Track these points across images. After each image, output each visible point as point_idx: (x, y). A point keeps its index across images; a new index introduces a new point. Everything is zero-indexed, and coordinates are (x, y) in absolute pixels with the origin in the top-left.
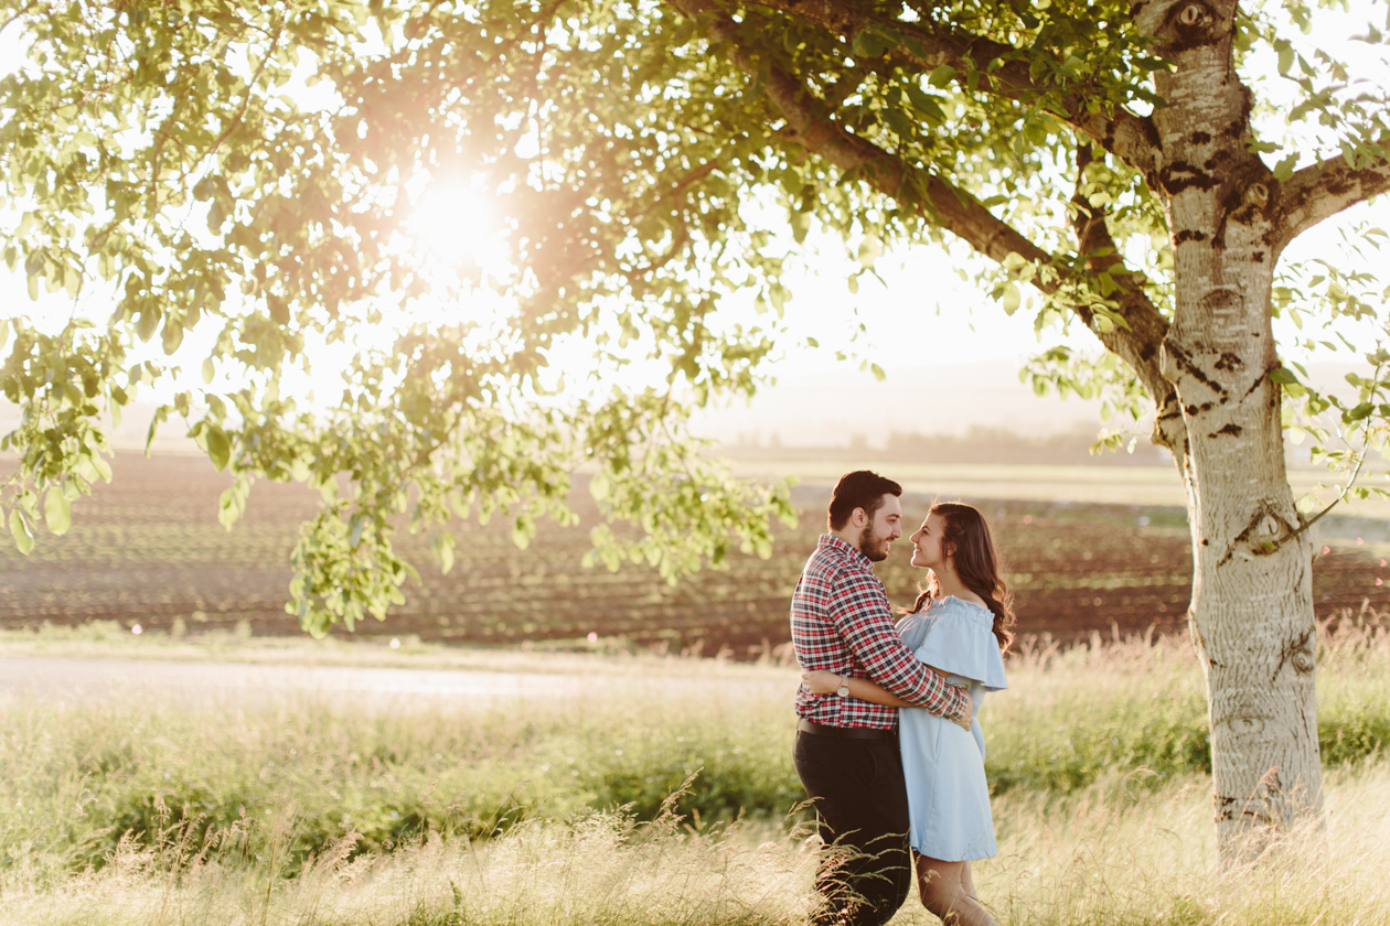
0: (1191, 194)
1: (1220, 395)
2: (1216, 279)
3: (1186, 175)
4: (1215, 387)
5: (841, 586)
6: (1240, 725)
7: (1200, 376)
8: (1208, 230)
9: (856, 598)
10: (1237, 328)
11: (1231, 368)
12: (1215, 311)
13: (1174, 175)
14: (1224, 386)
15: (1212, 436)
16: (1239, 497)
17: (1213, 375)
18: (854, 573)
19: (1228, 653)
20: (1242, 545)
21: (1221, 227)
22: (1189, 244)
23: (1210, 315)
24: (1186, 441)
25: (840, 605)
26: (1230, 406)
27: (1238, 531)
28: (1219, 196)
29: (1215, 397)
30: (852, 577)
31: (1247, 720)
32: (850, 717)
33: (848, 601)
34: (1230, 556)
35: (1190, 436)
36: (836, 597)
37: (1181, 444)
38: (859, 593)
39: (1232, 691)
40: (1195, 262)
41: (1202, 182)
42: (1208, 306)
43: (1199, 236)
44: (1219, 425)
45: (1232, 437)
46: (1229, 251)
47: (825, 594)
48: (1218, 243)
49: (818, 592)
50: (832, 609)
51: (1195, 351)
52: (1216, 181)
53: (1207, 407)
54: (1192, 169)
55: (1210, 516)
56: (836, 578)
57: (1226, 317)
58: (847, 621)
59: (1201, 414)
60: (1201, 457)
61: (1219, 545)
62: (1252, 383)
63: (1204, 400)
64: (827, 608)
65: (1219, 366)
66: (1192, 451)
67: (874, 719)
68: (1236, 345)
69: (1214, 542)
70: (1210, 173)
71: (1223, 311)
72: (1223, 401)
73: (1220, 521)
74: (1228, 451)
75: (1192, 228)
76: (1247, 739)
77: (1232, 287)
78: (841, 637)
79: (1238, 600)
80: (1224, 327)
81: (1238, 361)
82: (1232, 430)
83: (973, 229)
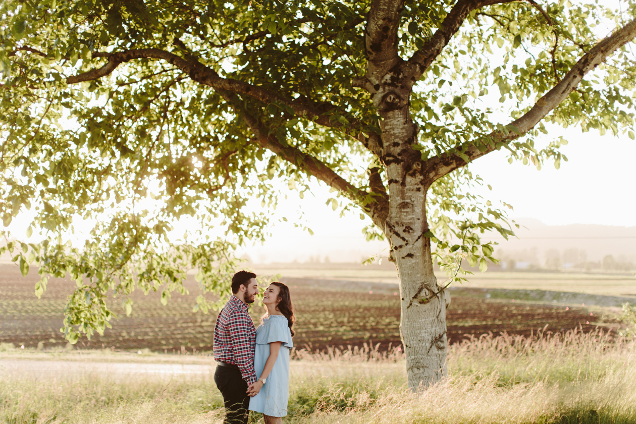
0: (393, 165)
1: (405, 242)
2: (403, 198)
3: (391, 158)
4: (404, 239)
6: (415, 370)
7: (398, 235)
8: (399, 179)
10: (411, 216)
11: (409, 232)
12: (403, 210)
13: (387, 158)
14: (406, 239)
15: (403, 258)
16: (414, 281)
17: (403, 234)
19: (412, 342)
20: (415, 300)
21: (404, 178)
22: (393, 185)
23: (401, 211)
26: (409, 246)
27: (413, 294)
28: (403, 166)
29: (404, 243)
31: (418, 368)
34: (411, 304)
39: (413, 357)
40: (395, 191)
41: (397, 161)
42: (400, 208)
43: (396, 182)
44: (405, 254)
45: (410, 258)
46: (407, 187)
48: (403, 184)
51: (396, 225)
52: (402, 161)
53: (401, 247)
54: (393, 156)
55: (404, 288)
57: (407, 212)
59: (399, 249)
60: (400, 266)
61: (408, 300)
62: (417, 238)
63: (400, 244)
65: (404, 231)
68: (411, 223)
69: (405, 299)
70: (400, 158)
71: (405, 210)
72: (406, 244)
73: (407, 291)
74: (409, 264)
75: (394, 178)
76: (418, 376)
77: (408, 201)
79: (415, 321)
80: (406, 216)
81: (412, 229)
82: (410, 255)
83: (325, 176)
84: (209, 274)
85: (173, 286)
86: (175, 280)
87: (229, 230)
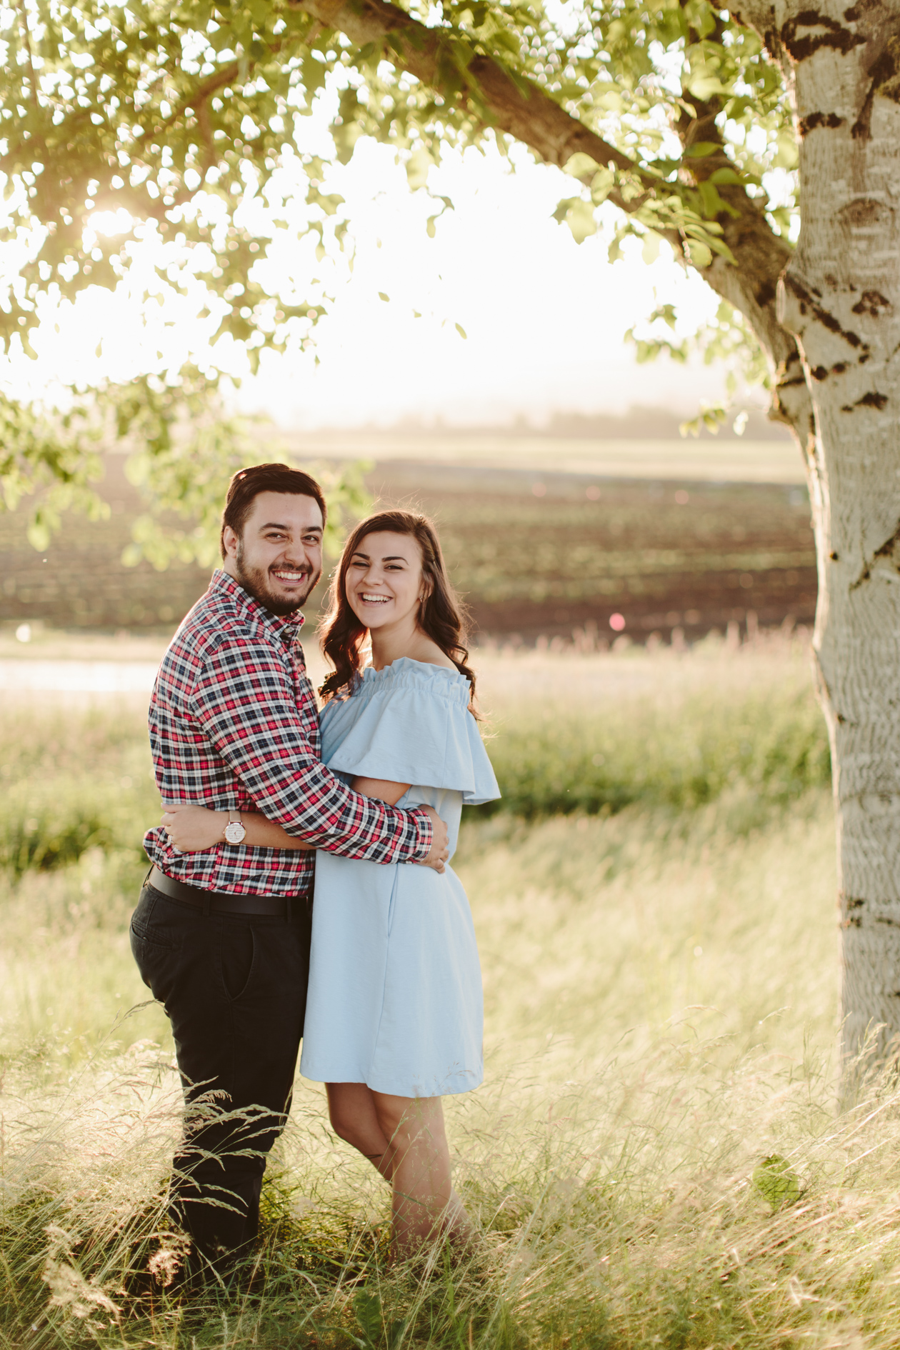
0: (824, 58)
1: (859, 351)
2: (858, 185)
3: (818, 31)
4: (853, 339)
5: (217, 665)
6: (874, 804)
7: (831, 323)
8: (848, 112)
9: (240, 687)
10: (885, 254)
11: (874, 313)
12: (855, 230)
13: (802, 32)
14: (864, 338)
15: (847, 409)
16: (881, 495)
17: (849, 322)
18: (240, 643)
19: (861, 707)
20: (884, 561)
21: (866, 105)
22: (821, 132)
23: (848, 236)
24: (812, 417)
25: (212, 697)
26: (872, 367)
27: (878, 541)
28: (863, 61)
29: (852, 354)
30: (236, 651)
31: (885, 797)
32: (229, 877)
33: (226, 692)
34: (866, 576)
35: (816, 410)
36: (207, 682)
37: (805, 420)
38: (245, 678)
39: (865, 758)
40: (828, 160)
41: (841, 40)
42: (845, 222)
43: (834, 121)
44: (857, 394)
45: (873, 411)
46: (876, 142)
47: (192, 676)
48: (861, 130)
49: (182, 670)
50: (200, 702)
51: (825, 288)
52: (860, 39)
53: (840, 368)
54: (827, 21)
55: (841, 521)
56: (210, 651)
57: (870, 238)
58: (223, 725)
59: (832, 377)
60: (832, 440)
61: (854, 561)
63: (837, 359)
64: (192, 700)
65: (858, 309)
66: (818, 430)
67: (270, 880)
68: (883, 280)
69: (846, 557)
70: (852, 27)
71: (865, 231)
72: (863, 359)
73: (854, 528)
74: (867, 429)
75: (826, 110)
76: (885, 823)
77: (878, 195)
78: (215, 749)
79: (877, 635)
80: (866, 253)
81: (884, 302)
82: (874, 400)
83: (538, 128)
84: (164, 457)
85: (63, 495)
86: (66, 477)
87: (219, 332)
